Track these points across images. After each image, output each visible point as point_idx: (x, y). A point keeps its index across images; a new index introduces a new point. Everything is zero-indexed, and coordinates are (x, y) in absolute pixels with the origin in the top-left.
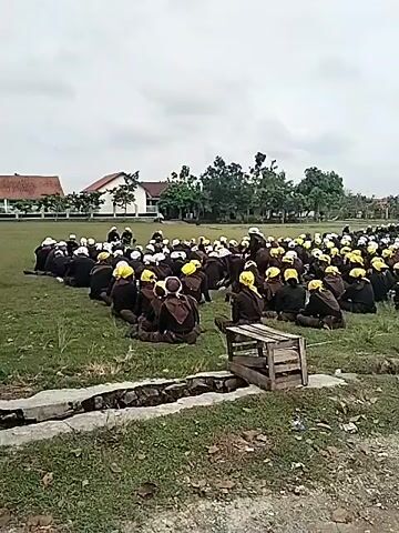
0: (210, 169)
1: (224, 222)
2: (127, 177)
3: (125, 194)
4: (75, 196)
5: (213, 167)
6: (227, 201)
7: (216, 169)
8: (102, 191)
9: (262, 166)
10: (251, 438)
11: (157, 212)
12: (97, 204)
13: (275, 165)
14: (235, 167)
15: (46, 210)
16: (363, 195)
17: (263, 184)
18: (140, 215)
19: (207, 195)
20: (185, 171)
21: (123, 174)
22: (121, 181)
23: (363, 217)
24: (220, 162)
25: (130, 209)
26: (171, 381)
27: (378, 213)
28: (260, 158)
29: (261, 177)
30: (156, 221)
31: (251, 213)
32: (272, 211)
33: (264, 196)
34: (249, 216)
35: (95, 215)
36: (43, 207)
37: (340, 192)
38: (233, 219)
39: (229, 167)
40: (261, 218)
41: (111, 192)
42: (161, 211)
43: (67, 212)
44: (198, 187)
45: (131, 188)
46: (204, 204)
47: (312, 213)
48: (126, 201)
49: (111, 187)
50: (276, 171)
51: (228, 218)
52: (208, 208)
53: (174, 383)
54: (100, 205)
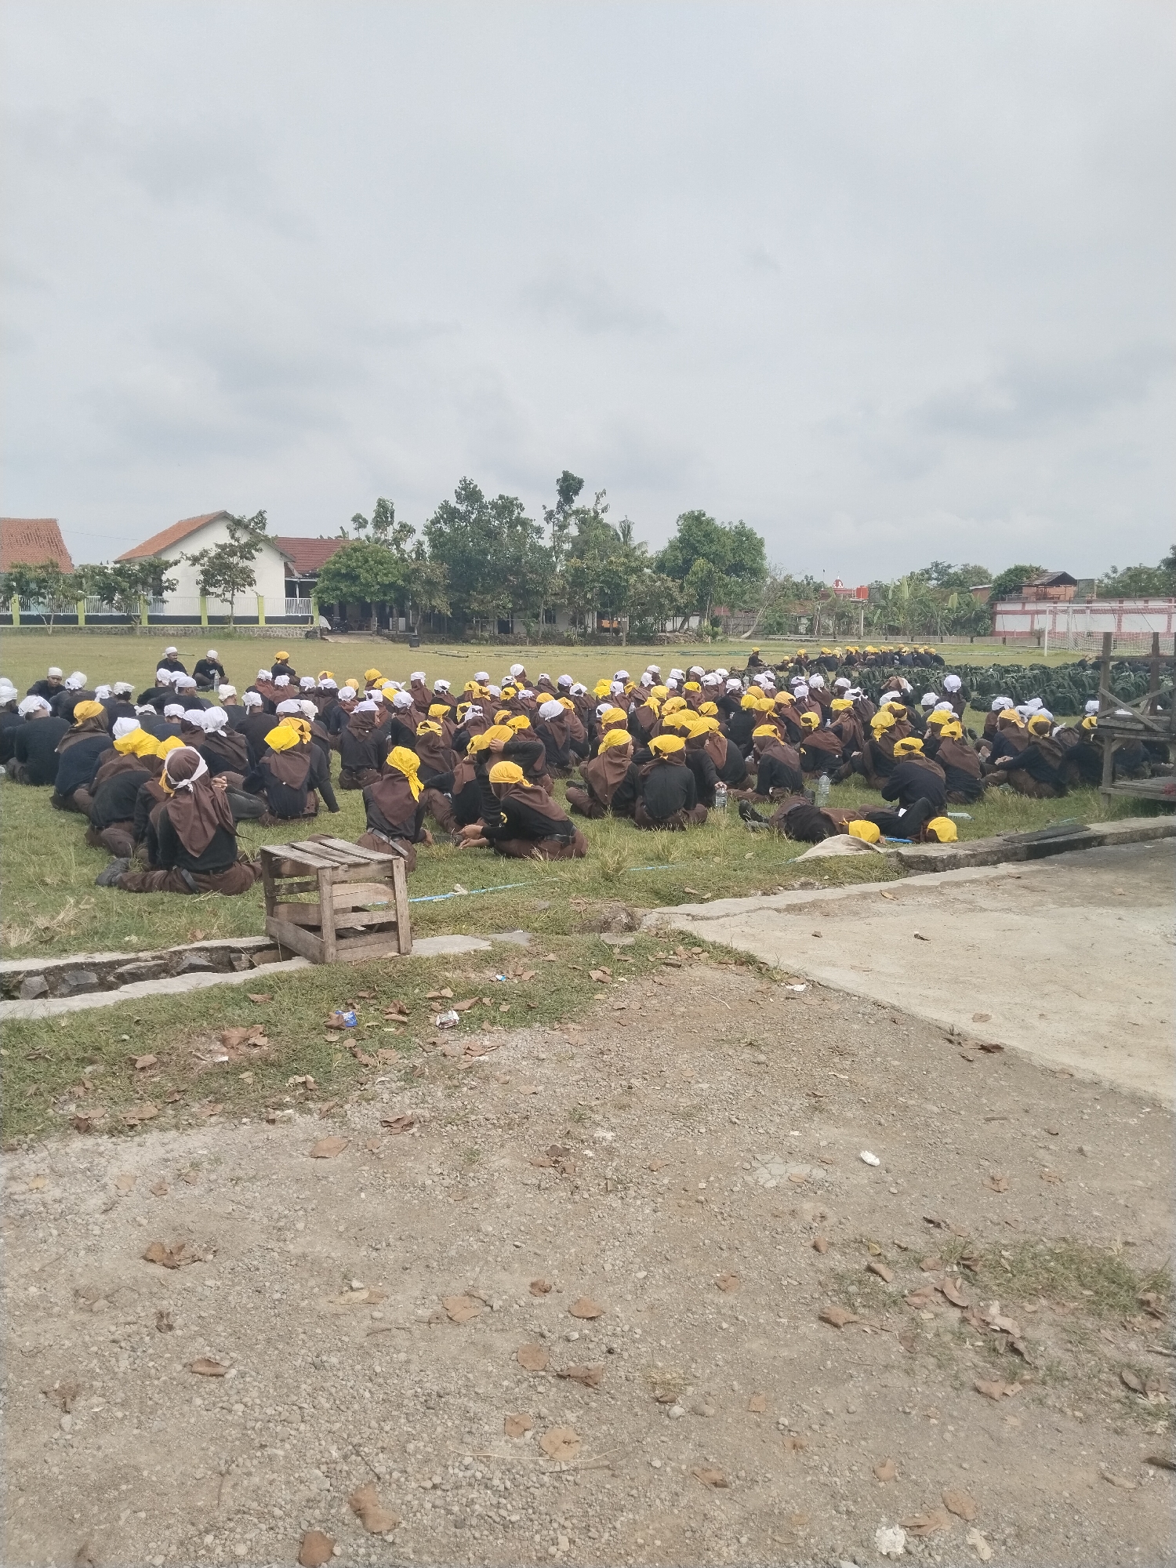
0: (445, 507)
1: (481, 641)
2: (236, 524)
3: (229, 567)
4: (101, 571)
5: (453, 502)
6: (486, 590)
7: (462, 508)
8: (171, 557)
9: (575, 506)
10: (234, 1041)
11: (314, 612)
12: (159, 590)
13: (604, 502)
14: (506, 506)
15: (24, 606)
16: (818, 580)
17: (580, 549)
18: (269, 620)
19: (438, 572)
20: (384, 514)
21: (224, 516)
22: (219, 536)
23: (810, 630)
24: (470, 494)
25: (244, 603)
26: (132, 955)
27: (844, 622)
28: (569, 486)
29: (573, 530)
30: (309, 635)
31: (551, 618)
32: (601, 617)
33: (578, 579)
34: (544, 627)
35: (153, 620)
36: (17, 597)
37: (757, 572)
38: (505, 633)
39: (494, 505)
40: (573, 632)
41: (195, 560)
42: (325, 611)
43: (81, 610)
44: (420, 553)
45: (246, 551)
46: (431, 596)
47: (694, 622)
48: (233, 585)
49: (193, 548)
50: (606, 518)
51: (492, 629)
52: (441, 604)
53: (137, 960)
54: (166, 594)
